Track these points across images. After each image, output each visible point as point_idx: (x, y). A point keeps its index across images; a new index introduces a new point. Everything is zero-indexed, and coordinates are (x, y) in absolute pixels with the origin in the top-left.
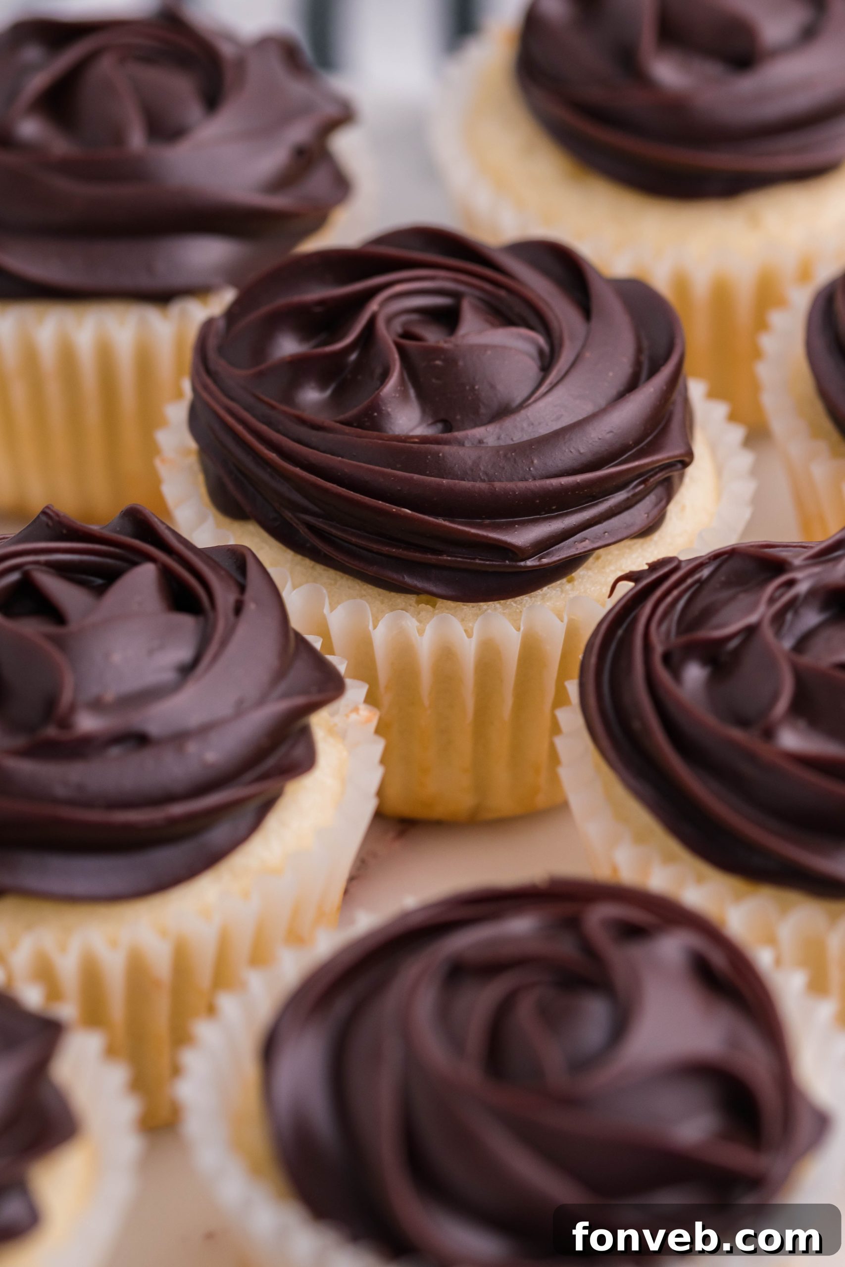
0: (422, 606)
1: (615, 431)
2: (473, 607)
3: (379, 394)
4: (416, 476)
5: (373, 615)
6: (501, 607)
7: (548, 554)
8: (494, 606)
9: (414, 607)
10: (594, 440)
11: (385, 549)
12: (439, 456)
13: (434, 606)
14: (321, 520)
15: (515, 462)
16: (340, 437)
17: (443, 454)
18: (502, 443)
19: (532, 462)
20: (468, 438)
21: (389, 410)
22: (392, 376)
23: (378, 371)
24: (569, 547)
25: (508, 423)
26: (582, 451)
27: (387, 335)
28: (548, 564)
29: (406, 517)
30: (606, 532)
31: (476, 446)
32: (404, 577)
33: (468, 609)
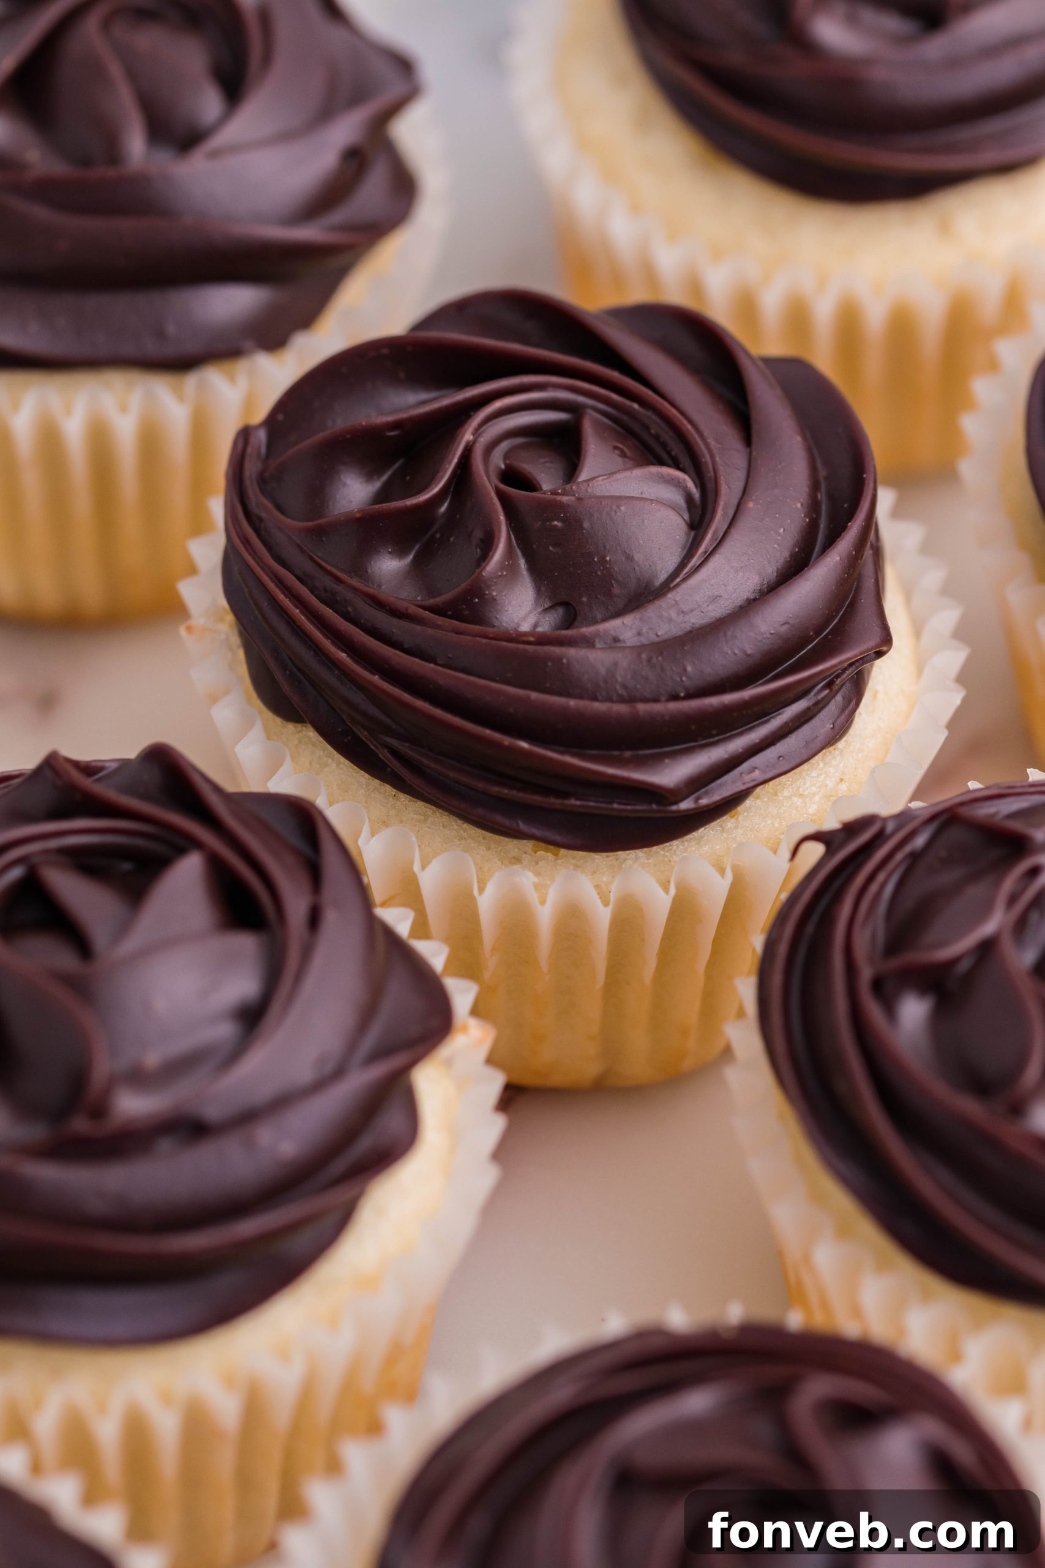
0: (541, 853)
1: (791, 622)
2: (608, 857)
3: (480, 573)
4: (534, 695)
5: (476, 864)
6: (645, 855)
7: (706, 793)
8: (635, 856)
9: (531, 855)
10: (765, 636)
11: (496, 790)
12: (563, 663)
13: (556, 855)
14: (407, 744)
15: (662, 669)
16: (430, 631)
17: (568, 660)
18: (644, 641)
19: (685, 670)
20: (599, 635)
21: (494, 593)
22: (497, 546)
23: (478, 534)
24: (734, 782)
25: (651, 611)
26: (749, 652)
27: (487, 481)
28: (707, 806)
29: (522, 750)
30: (781, 757)
31: (611, 647)
32: (518, 824)
33: (600, 860)
